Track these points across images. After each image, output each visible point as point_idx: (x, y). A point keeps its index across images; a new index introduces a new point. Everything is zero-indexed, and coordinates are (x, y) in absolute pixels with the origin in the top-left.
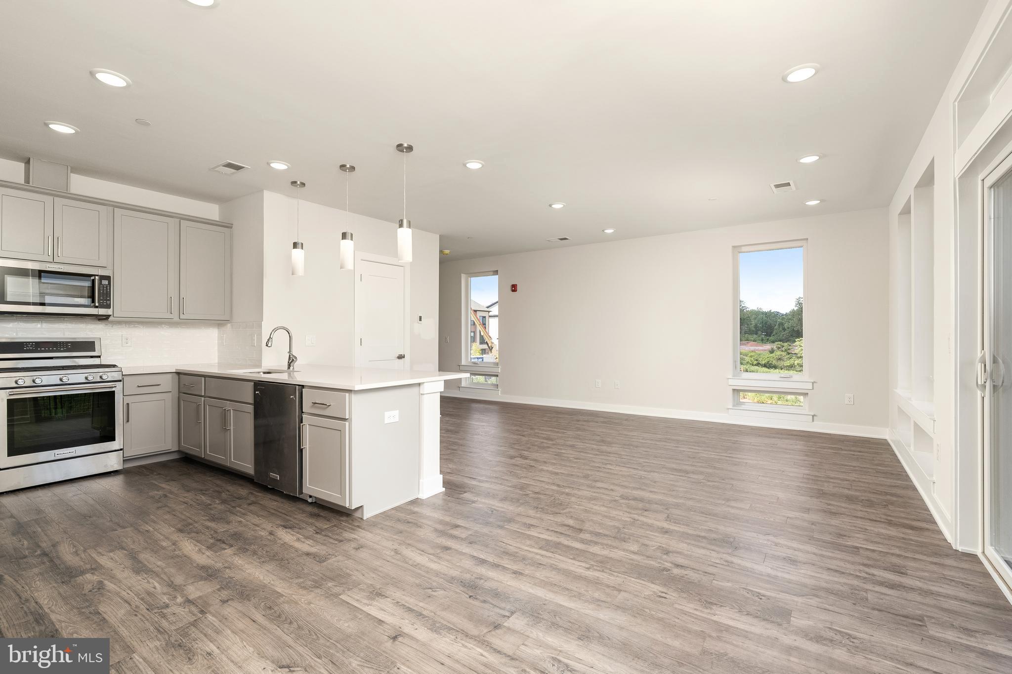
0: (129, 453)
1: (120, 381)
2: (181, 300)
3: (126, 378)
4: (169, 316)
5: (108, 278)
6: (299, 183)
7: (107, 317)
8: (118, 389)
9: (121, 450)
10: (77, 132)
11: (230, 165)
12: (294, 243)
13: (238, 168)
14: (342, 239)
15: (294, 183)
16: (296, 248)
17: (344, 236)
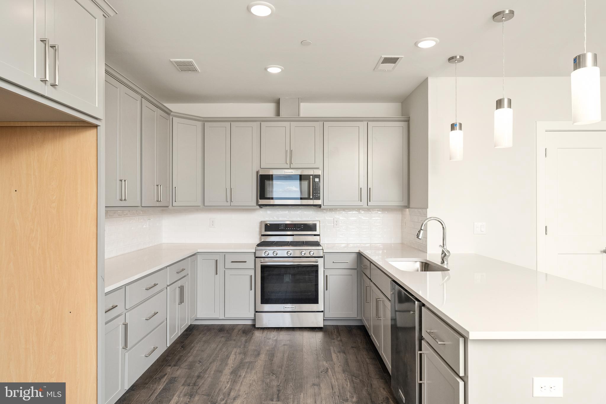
0: (328, 315)
1: (322, 257)
2: (369, 190)
3: (326, 256)
4: (360, 203)
5: (318, 176)
6: (458, 57)
7: (319, 206)
8: (320, 262)
9: (322, 311)
10: (282, 70)
11: (387, 61)
12: (452, 125)
13: (394, 61)
14: (497, 108)
15: (451, 59)
16: (454, 130)
17: (499, 104)
